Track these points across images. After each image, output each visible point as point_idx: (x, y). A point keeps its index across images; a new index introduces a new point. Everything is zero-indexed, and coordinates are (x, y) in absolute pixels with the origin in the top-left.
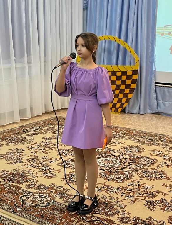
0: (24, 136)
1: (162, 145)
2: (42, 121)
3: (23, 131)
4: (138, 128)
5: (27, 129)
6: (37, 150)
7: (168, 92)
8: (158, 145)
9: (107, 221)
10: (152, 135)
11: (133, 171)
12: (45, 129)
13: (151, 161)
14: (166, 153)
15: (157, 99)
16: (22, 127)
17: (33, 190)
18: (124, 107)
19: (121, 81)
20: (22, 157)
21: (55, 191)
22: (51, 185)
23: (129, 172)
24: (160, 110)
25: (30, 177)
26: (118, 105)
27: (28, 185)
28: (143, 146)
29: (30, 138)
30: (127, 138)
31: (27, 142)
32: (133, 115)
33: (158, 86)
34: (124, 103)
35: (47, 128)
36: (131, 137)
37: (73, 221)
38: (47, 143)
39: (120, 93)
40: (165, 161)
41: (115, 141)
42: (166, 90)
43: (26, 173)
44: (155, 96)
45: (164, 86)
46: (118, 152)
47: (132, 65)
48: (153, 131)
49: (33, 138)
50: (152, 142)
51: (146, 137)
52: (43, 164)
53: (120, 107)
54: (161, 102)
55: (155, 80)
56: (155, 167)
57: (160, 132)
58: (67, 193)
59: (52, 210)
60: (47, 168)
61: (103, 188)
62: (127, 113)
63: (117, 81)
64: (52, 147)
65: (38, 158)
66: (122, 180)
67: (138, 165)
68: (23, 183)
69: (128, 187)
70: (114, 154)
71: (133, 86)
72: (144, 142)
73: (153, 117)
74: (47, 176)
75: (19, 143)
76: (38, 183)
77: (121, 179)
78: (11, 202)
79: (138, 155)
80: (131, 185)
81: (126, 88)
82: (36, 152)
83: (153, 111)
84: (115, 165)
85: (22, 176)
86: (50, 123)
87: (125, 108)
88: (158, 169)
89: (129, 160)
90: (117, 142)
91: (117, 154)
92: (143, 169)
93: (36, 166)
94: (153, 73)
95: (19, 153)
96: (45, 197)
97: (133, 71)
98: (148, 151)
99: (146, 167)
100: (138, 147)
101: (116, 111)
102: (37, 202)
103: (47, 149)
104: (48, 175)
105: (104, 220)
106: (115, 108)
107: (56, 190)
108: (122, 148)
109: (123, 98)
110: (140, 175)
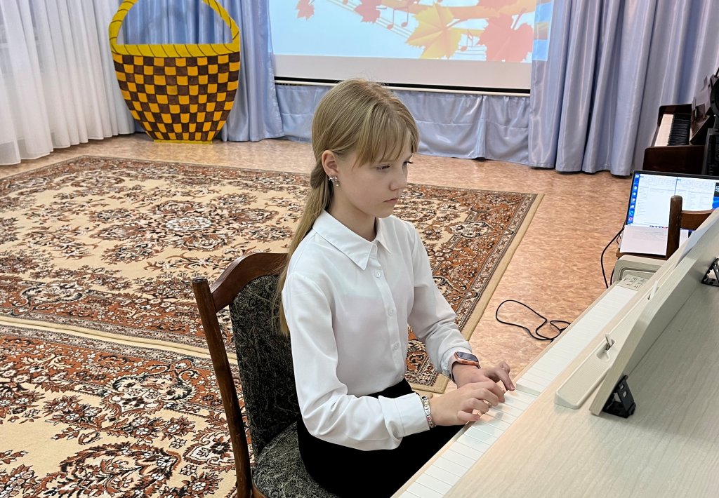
0: (13, 195)
1: (288, 189)
2: (50, 167)
3: (9, 187)
4: (246, 166)
5: (17, 182)
6: (47, 217)
7: (300, 94)
8: (281, 189)
9: (188, 305)
10: (270, 174)
11: (234, 232)
12: (57, 180)
13: (266, 214)
14: (294, 201)
15: (281, 110)
16: (5, 181)
17: (47, 280)
18: (219, 128)
19: (207, 76)
20: (15, 231)
21: (90, 276)
22: (82, 269)
23: (226, 235)
24: (288, 131)
25: (37, 261)
26: (207, 126)
27: (36, 273)
28: (254, 193)
29: (28, 199)
30: (224, 183)
31: (22, 205)
32: (238, 144)
33: (281, 84)
34: (217, 123)
35: (61, 178)
36: (232, 181)
37: (128, 313)
38: (66, 204)
39: (209, 100)
40: (291, 212)
41: (203, 189)
42: (295, 91)
43: (28, 255)
44: (275, 104)
45: (291, 85)
46: (207, 206)
47: (226, 43)
48: (275, 169)
49: (33, 198)
50: (270, 186)
51: (260, 179)
52: (62, 238)
53: (210, 130)
54: (288, 115)
55: (274, 72)
56: (273, 222)
57: (287, 169)
58: (114, 276)
59: (88, 302)
60: (70, 244)
61: (180, 261)
62: (226, 140)
63: (199, 76)
64: (77, 209)
65: (50, 230)
66: (214, 247)
67: (243, 223)
68: (24, 271)
69: (224, 255)
70: (199, 210)
71: (232, 86)
72: (256, 187)
73: (275, 145)
74: (73, 256)
75: (5, 209)
76: (56, 269)
77: (212, 246)
78: (5, 302)
79: (243, 208)
80: (230, 252)
81: (219, 90)
82: (45, 221)
83: (274, 133)
84: (202, 227)
85: (21, 260)
86: (67, 169)
87: (221, 131)
88: (278, 226)
89: (227, 216)
90: (205, 191)
91: (206, 210)
92: (252, 228)
93: (48, 243)
94: (269, 59)
95: (7, 225)
96: (71, 287)
97: (229, 54)
98: (261, 200)
99: (257, 225)
100: (245, 196)
101: (204, 138)
102: (58, 295)
103: (66, 214)
104: (73, 254)
105: (183, 304)
106: (202, 132)
107: (92, 274)
108: (215, 200)
109: (215, 110)
110: (247, 237)
